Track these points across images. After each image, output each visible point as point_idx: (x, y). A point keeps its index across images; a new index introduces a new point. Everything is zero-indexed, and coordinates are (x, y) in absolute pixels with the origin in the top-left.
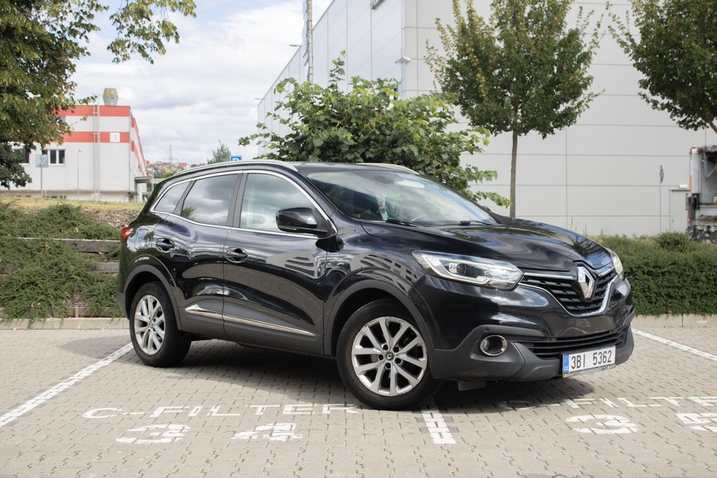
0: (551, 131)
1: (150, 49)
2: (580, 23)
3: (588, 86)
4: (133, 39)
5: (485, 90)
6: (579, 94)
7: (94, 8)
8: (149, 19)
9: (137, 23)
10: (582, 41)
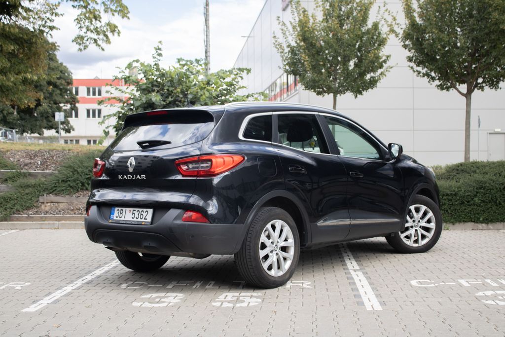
0: (361, 93)
1: (101, 41)
2: (378, 18)
3: (387, 62)
4: (89, 34)
5: (309, 66)
6: (381, 67)
7: (54, 15)
8: (100, 22)
9: (92, 24)
10: (381, 30)
